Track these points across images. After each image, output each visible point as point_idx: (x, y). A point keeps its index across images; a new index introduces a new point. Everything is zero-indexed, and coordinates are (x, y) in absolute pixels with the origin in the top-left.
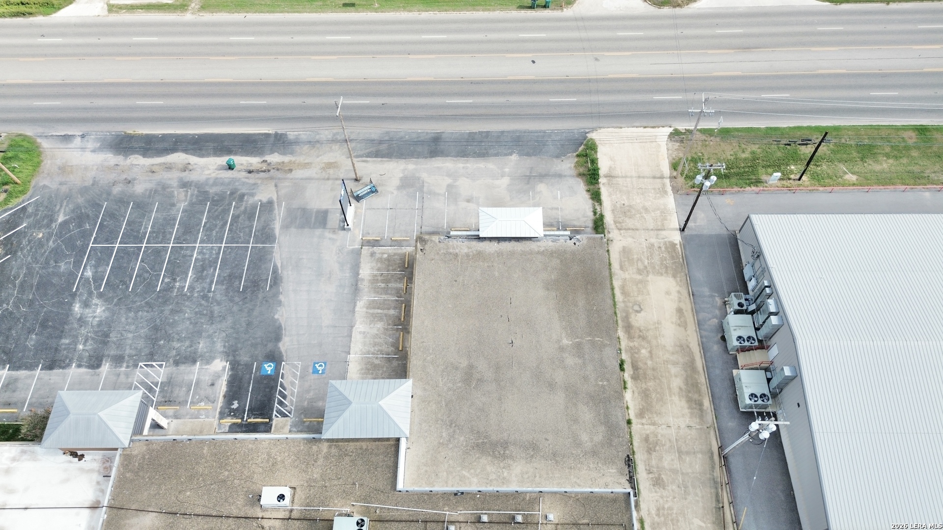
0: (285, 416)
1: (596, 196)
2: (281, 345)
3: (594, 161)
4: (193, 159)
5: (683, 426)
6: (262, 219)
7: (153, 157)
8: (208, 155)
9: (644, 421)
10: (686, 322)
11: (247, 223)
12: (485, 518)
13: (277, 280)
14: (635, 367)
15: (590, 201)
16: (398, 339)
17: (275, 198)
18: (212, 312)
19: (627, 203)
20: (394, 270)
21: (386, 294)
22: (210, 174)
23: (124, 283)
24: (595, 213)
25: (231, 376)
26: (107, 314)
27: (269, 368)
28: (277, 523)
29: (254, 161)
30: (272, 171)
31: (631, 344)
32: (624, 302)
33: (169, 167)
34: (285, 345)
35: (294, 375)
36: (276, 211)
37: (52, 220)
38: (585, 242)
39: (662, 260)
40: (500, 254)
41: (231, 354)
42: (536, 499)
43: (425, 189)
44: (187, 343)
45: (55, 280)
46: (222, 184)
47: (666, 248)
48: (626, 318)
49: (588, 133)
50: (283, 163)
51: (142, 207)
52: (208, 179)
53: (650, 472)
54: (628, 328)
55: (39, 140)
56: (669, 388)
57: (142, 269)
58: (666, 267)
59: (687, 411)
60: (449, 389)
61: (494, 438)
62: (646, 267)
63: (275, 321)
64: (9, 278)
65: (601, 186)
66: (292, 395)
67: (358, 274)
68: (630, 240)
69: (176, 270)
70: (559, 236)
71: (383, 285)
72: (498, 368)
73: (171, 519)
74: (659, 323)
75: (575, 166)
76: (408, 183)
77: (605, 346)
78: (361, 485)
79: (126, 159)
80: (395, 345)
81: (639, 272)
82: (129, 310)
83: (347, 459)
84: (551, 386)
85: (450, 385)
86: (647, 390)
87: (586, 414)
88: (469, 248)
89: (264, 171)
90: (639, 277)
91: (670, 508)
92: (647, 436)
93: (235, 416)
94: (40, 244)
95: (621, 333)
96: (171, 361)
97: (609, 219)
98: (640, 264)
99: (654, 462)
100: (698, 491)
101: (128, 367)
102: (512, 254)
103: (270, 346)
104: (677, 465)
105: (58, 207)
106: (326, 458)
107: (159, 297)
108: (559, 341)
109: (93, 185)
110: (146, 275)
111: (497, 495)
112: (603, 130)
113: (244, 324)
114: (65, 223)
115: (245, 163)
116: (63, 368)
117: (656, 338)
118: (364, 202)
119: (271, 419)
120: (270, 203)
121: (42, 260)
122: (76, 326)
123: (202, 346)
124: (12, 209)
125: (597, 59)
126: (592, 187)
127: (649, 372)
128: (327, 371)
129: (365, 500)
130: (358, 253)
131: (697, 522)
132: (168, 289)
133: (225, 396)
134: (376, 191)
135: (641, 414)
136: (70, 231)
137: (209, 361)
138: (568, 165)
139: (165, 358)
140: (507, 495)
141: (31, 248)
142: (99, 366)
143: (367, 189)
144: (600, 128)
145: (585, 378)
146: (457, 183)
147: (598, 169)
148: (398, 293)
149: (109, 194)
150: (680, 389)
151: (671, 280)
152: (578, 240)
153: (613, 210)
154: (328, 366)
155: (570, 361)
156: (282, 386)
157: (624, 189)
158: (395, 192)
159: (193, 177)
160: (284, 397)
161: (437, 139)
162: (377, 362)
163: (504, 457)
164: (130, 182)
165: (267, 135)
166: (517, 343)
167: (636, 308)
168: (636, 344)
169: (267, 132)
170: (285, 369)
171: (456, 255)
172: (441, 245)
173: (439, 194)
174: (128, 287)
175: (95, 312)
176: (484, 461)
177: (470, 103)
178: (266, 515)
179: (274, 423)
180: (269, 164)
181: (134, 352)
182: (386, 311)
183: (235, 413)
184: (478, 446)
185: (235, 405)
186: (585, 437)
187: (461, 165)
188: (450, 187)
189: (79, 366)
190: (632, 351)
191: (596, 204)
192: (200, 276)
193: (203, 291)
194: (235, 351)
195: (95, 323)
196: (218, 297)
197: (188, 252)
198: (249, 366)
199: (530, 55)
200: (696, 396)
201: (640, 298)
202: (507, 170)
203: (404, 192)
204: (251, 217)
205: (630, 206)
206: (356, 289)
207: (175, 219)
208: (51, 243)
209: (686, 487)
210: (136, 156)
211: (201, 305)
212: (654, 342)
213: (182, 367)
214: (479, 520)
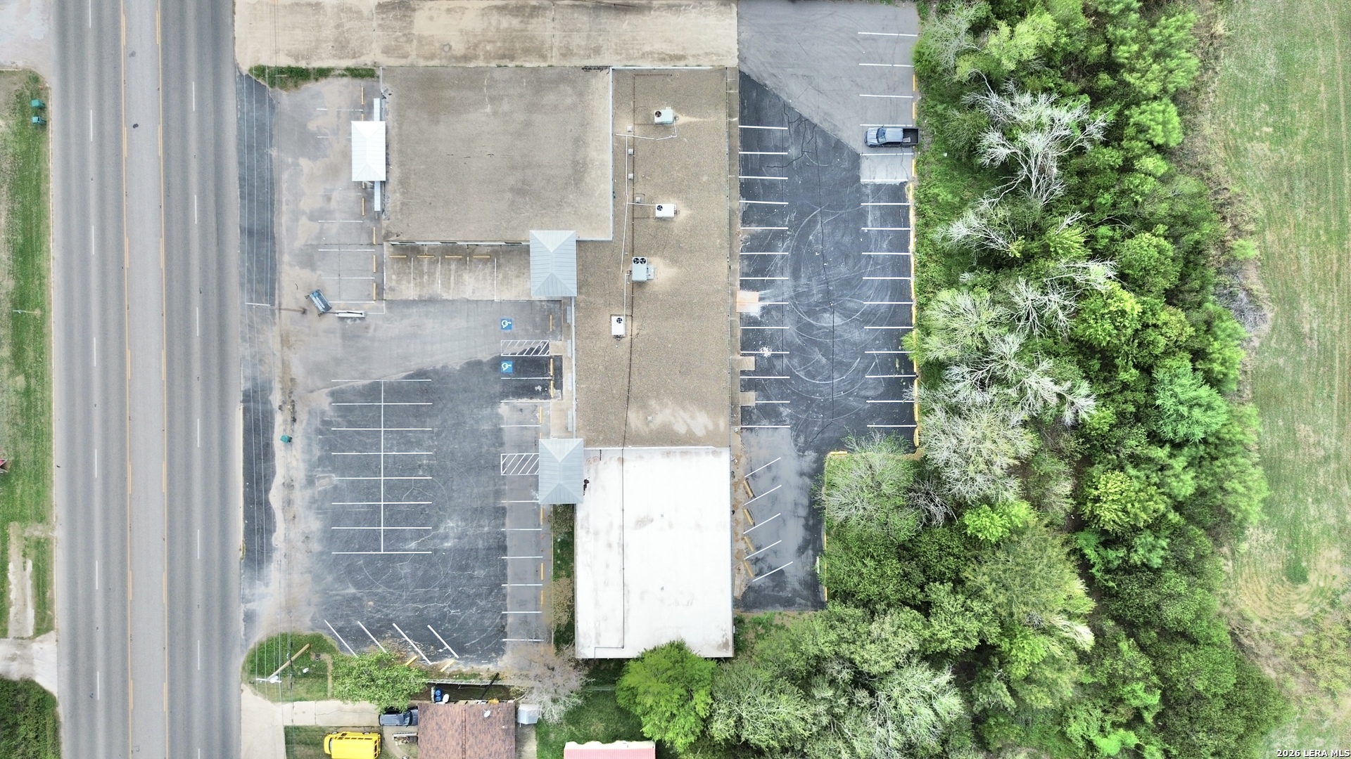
0: (548, 347)
1: (323, 73)
2: (485, 360)
3: (281, 71)
4: (278, 481)
5: (552, 25)
6: (353, 398)
7: (275, 523)
8: (273, 467)
9: (549, 55)
10: (460, 8)
11: (357, 412)
12: (631, 176)
13: (421, 374)
14: (503, 57)
15: (329, 79)
16: (480, 260)
17: (327, 390)
18: (454, 425)
19: (331, 44)
20: (409, 268)
21: (435, 273)
22: (297, 460)
23: (424, 509)
24: (343, 75)
25: (514, 397)
26: (455, 517)
27: (506, 366)
28: (635, 324)
29: (279, 420)
30: (293, 398)
31: (482, 57)
32: (441, 59)
33: (288, 502)
34: (485, 356)
35: (513, 344)
36: (343, 386)
37: (354, 598)
38: (388, 85)
39: (395, 18)
40: (402, 164)
41: (493, 400)
42: (617, 139)
43: (315, 243)
44: (483, 440)
45: (420, 573)
46: (309, 445)
47: (383, 13)
48: (457, 59)
49: (241, 75)
50: (282, 389)
51: (337, 517)
52: (304, 461)
53: (589, 56)
54: (466, 58)
55: (251, 646)
56: (521, 31)
57: (408, 499)
58: (405, 16)
59: (540, 19)
60: (532, 207)
61: (570, 172)
62: (404, 35)
63: (462, 369)
64: (419, 616)
65: (310, 66)
66: (530, 343)
67: (414, 300)
68: (374, 45)
69: (410, 466)
70: (381, 109)
71: (426, 277)
72: (513, 168)
73: (632, 399)
74: (461, 31)
75: (286, 90)
76: (308, 259)
77: (492, 77)
78: (608, 267)
79: (275, 549)
80: (485, 262)
81: (409, 41)
82: (450, 498)
83: (590, 280)
84: (528, 124)
85: (528, 207)
86: (522, 49)
87: (550, 98)
88: (395, 192)
89: (293, 406)
90: (415, 42)
91: (616, 44)
92: (561, 54)
93: (548, 387)
94: (381, 599)
95: (472, 65)
96: (499, 449)
97: (350, 63)
98: (401, 40)
99: (582, 52)
100: (604, 21)
101: (505, 484)
102: (401, 152)
103: (486, 369)
104: (584, 34)
105: (338, 598)
106: (589, 295)
107: (438, 475)
108: (488, 115)
109: (310, 572)
110: (415, 492)
111: (615, 166)
112: (237, 57)
113: (466, 395)
114: (358, 585)
115: (282, 428)
116: (505, 537)
117: (476, 35)
118: (330, 303)
119: (551, 357)
120: (332, 394)
121: (397, 592)
122: (466, 539)
123: (486, 427)
124: (340, 642)
125: (133, 54)
126: (312, 76)
127: (507, 45)
128: (509, 318)
129: (619, 264)
130: (391, 304)
131: (625, 26)
132: (430, 469)
133: (531, 398)
134: (318, 291)
135: (544, 57)
136: (367, 577)
137: (499, 417)
138: (285, 98)
139: (497, 455)
140: (615, 160)
141: (385, 607)
142: (504, 509)
143: (316, 301)
144: (234, 59)
145: (521, 96)
146: (308, 211)
147: (289, 67)
148: (433, 263)
149: (321, 553)
150: (521, 22)
151: (417, 13)
152: (386, 91)
153: (340, 58)
154: (505, 317)
155: (506, 107)
156: (522, 353)
157: (313, 44)
158: (319, 272)
159: (300, 475)
160: (532, 349)
161: (249, 232)
162: (501, 276)
163: (585, 164)
164: (307, 537)
165: (246, 410)
166: (490, 151)
167: (447, 49)
168: (481, 53)
169: (241, 411)
170: (507, 353)
171: (403, 204)
172: (392, 217)
173: (321, 229)
174: (428, 505)
175: (452, 528)
176: (587, 180)
177: (199, 197)
178: (629, 333)
179: (553, 354)
180: (284, 403)
181: (492, 482)
182: (453, 272)
183: (545, 387)
184: (576, 184)
185: (539, 388)
186: (569, 101)
187: (284, 207)
188: (313, 217)
189: (503, 525)
190: (488, 57)
191: (332, 73)
192: (419, 444)
193: (432, 438)
194: (491, 398)
195: (464, 524)
196: (438, 422)
197: (390, 461)
198: (505, 383)
199: (124, 130)
200: (528, 10)
201: (437, 45)
202: (290, 160)
203: (319, 263)
204: (349, 410)
205: (336, 40)
206: (432, 301)
207: (353, 482)
208: (380, 591)
209: (600, 30)
210: (273, 539)
211: (446, 436)
212: (480, 38)
213: (506, 439)
214: (632, 180)
